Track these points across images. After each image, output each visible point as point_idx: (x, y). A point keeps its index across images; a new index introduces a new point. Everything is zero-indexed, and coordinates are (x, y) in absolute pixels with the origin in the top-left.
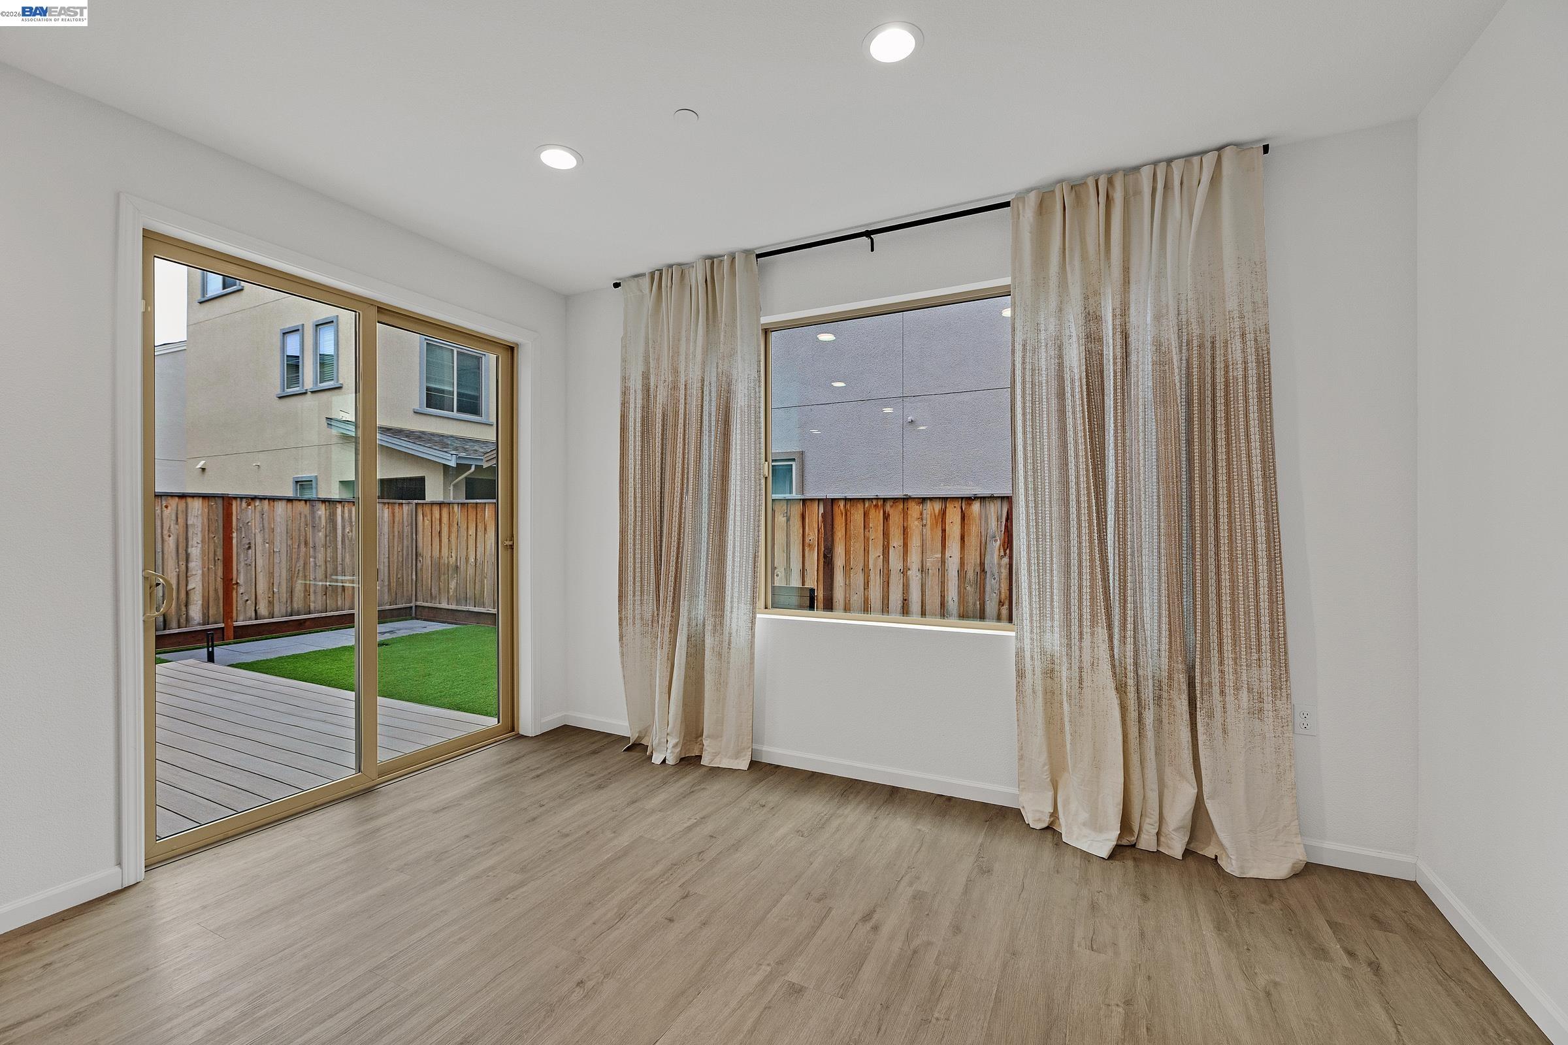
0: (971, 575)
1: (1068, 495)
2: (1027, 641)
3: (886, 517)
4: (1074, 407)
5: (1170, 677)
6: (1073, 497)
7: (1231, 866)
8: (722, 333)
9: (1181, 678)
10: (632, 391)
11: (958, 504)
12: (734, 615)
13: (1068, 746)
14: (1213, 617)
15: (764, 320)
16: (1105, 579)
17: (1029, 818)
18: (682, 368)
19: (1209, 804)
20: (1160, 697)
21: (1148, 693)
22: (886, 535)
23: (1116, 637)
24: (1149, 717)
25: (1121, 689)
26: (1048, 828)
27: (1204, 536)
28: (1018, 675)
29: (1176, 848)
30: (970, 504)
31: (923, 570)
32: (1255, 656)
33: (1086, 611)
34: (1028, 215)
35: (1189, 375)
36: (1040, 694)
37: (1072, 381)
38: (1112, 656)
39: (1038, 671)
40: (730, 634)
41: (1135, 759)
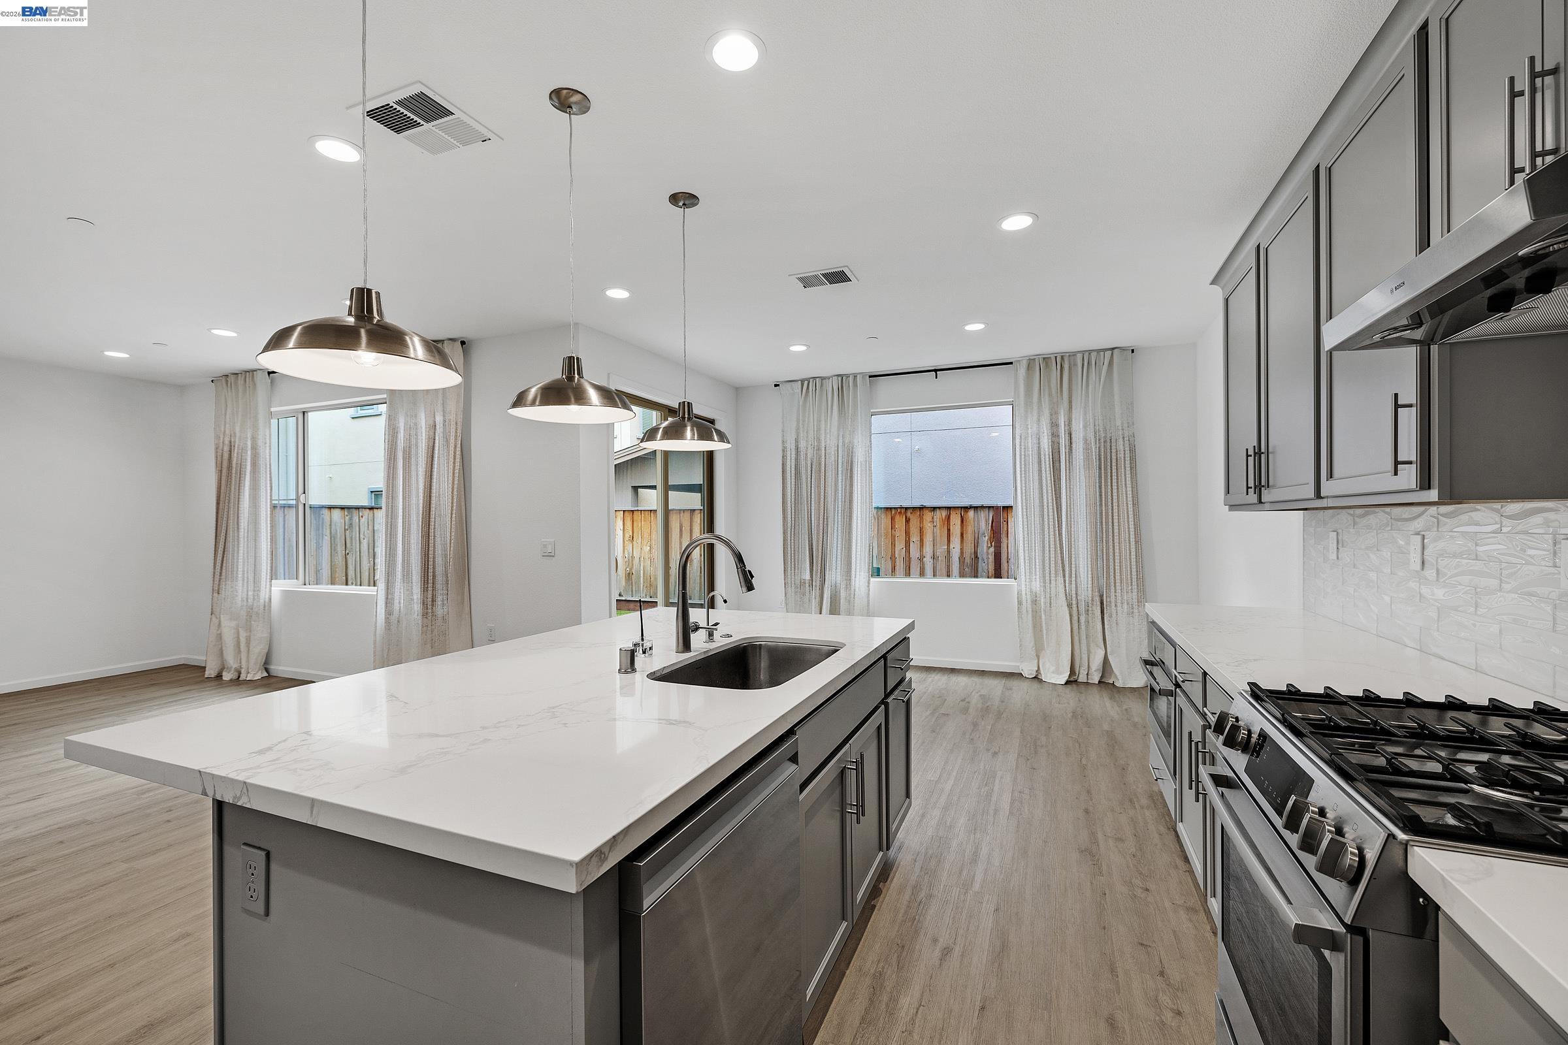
0: (968, 560)
1: (1043, 512)
2: (1023, 586)
3: (908, 521)
4: (1046, 468)
5: (1093, 600)
6: (1046, 513)
7: (1119, 684)
8: (850, 420)
9: (1097, 599)
10: (788, 449)
11: (959, 512)
12: (857, 579)
13: (1045, 637)
14: (1112, 570)
15: (872, 411)
16: (1062, 553)
17: (1025, 674)
18: (822, 438)
19: (1110, 657)
20: (1088, 610)
21: (1082, 608)
22: (907, 533)
23: (1067, 582)
24: (1083, 619)
25: (1070, 606)
26: (1035, 677)
27: (1107, 531)
28: (1018, 604)
29: (1095, 679)
30: (967, 512)
31: (934, 557)
32: (1130, 588)
33: (1053, 569)
34: (1022, 371)
35: (1100, 455)
36: (1030, 612)
37: (1045, 455)
38: (1066, 590)
39: (1029, 601)
40: (855, 590)
41: (1076, 639)
